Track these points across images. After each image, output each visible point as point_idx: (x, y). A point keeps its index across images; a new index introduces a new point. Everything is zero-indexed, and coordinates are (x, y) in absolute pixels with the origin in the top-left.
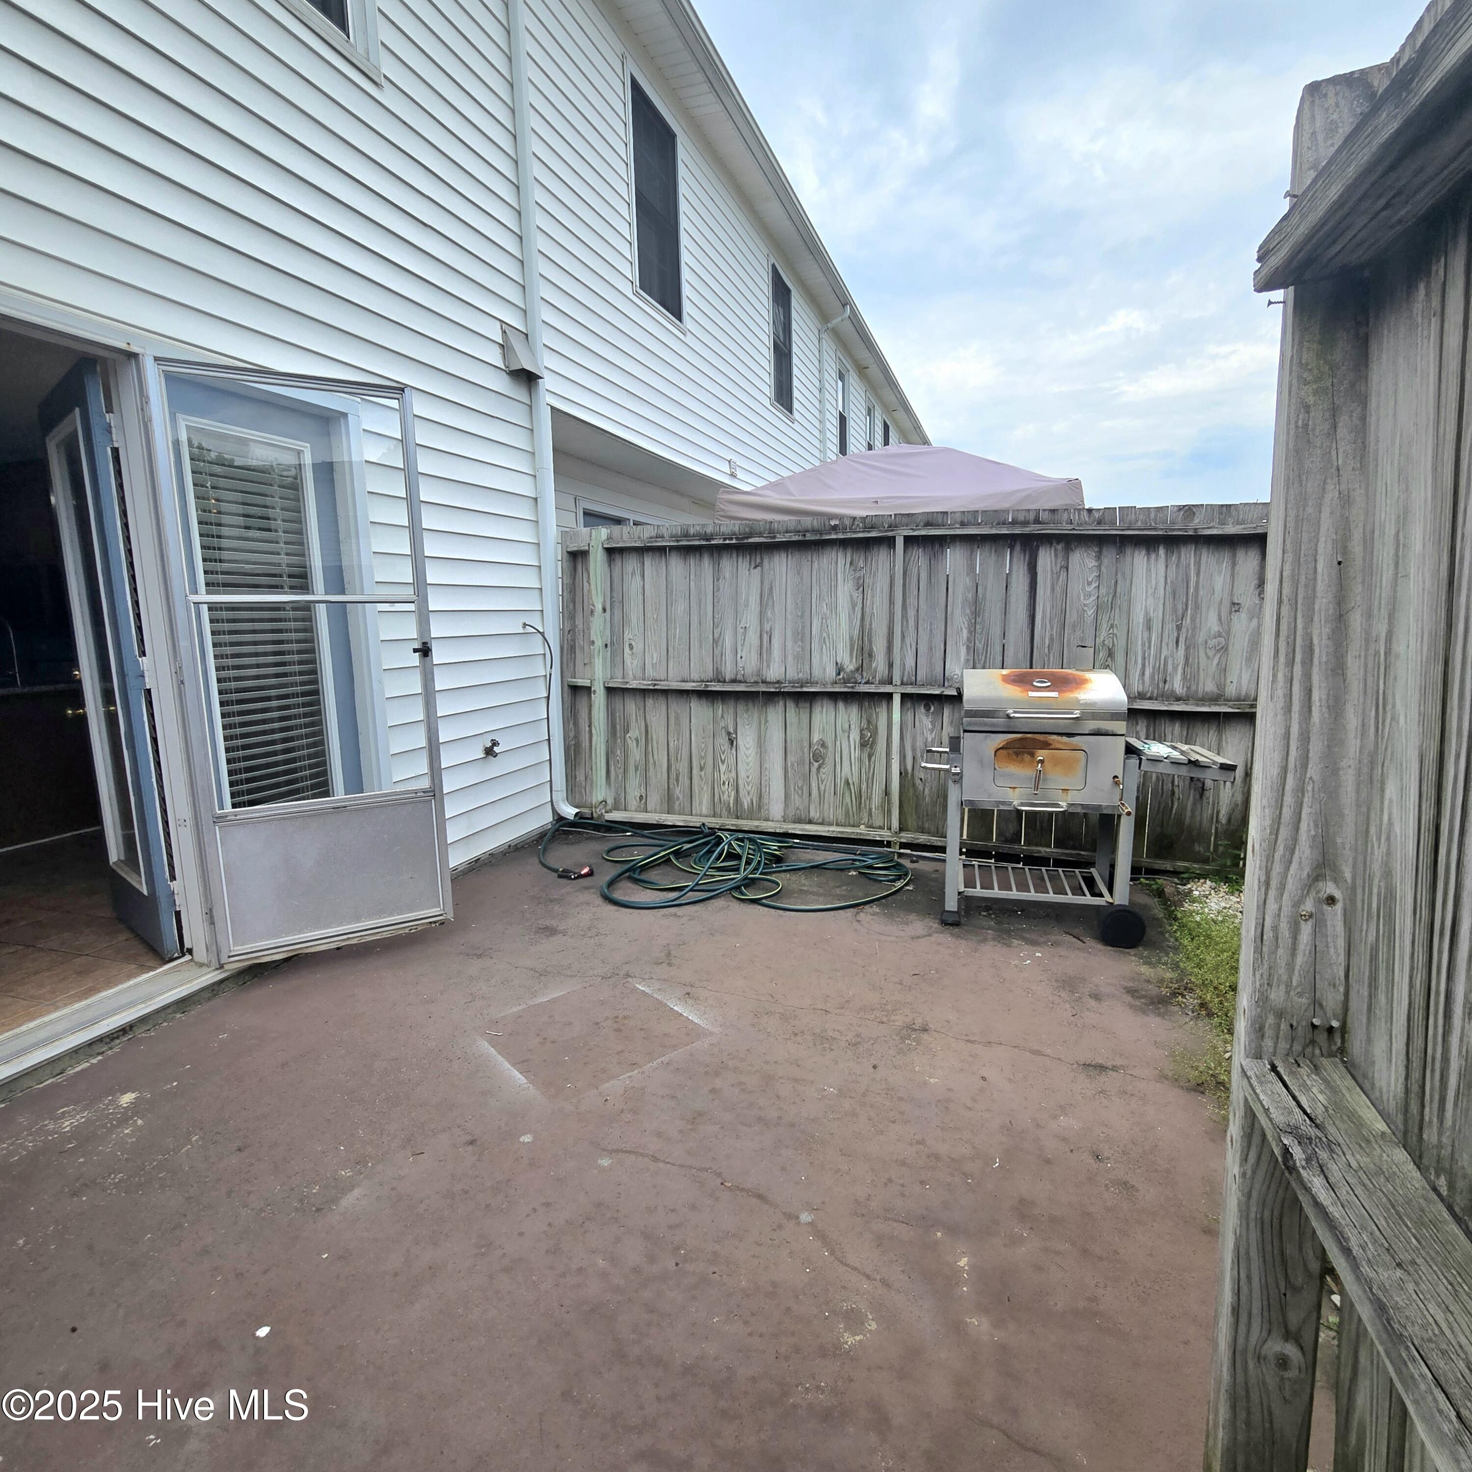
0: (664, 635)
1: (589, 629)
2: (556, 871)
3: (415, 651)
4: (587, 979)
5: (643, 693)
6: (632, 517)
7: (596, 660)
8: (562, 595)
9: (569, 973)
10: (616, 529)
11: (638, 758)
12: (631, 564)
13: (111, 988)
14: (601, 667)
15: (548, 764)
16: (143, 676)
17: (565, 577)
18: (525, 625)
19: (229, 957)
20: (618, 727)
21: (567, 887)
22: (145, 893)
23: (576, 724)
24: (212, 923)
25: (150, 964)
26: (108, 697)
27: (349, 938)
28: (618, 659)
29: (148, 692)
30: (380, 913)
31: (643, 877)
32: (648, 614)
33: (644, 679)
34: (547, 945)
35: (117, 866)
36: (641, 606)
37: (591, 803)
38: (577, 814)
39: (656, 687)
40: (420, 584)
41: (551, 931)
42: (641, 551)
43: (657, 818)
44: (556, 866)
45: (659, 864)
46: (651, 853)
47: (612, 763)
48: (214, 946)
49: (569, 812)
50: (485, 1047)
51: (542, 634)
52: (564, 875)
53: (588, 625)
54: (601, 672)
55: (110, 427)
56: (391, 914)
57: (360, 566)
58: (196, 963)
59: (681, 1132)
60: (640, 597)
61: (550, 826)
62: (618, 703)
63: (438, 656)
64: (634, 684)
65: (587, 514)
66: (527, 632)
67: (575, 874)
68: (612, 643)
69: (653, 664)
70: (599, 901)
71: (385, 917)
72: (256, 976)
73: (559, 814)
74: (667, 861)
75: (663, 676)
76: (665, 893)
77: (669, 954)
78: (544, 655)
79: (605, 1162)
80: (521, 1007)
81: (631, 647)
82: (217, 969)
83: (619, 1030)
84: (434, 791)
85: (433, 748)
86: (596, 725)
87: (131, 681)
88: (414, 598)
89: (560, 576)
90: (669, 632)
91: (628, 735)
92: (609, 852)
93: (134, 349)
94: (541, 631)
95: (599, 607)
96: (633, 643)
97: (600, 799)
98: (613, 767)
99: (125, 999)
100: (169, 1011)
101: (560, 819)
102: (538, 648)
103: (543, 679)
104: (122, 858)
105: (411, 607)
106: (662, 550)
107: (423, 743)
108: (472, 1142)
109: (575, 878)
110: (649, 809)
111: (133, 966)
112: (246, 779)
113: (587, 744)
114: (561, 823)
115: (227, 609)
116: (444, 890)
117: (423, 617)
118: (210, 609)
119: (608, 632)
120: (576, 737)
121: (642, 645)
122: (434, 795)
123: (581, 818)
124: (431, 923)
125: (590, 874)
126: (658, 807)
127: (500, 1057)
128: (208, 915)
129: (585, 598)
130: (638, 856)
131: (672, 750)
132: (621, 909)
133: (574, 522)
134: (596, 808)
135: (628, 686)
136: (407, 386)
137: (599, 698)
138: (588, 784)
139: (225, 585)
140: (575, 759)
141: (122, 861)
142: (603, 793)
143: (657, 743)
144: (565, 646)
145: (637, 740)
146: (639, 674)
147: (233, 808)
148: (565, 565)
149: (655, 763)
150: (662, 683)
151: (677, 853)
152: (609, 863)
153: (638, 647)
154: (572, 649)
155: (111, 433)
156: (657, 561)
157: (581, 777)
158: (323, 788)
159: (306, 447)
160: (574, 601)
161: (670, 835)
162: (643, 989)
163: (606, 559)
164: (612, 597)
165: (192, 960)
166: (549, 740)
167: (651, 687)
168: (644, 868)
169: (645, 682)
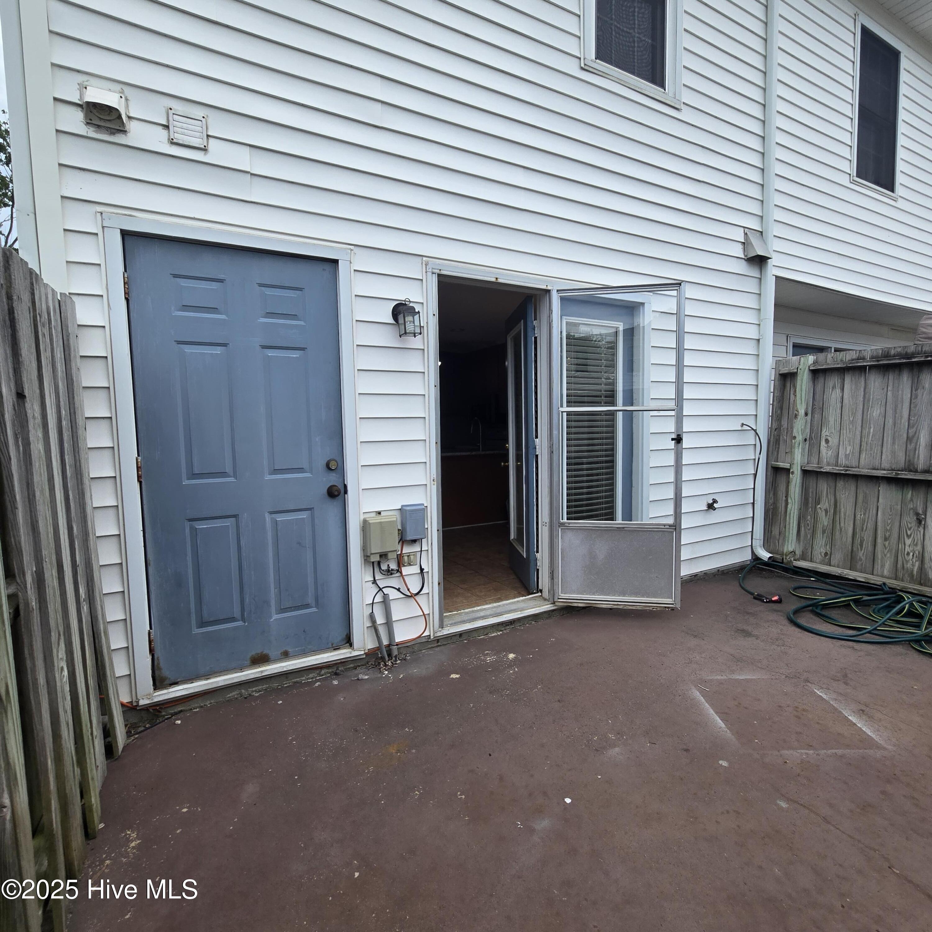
0: (858, 433)
1: (792, 428)
2: (752, 594)
3: (673, 439)
4: (774, 674)
5: (835, 476)
6: (834, 345)
7: (796, 450)
8: (773, 404)
9: (759, 665)
10: (821, 356)
11: (826, 524)
12: (833, 381)
13: (508, 600)
14: (800, 456)
15: (751, 520)
16: (536, 448)
17: (776, 392)
18: (743, 425)
19: (559, 599)
20: (810, 499)
21: (759, 607)
22: (525, 557)
23: (775, 494)
24: (553, 579)
25: (523, 593)
26: (519, 458)
27: (618, 605)
28: (815, 450)
29: (537, 456)
30: (636, 594)
31: (825, 613)
32: (845, 418)
33: (836, 466)
34: (744, 642)
35: (514, 541)
36: (839, 411)
37: (783, 552)
38: (770, 558)
39: (847, 472)
40: (679, 399)
41: (747, 634)
42: (842, 371)
43: (839, 572)
44: (752, 591)
45: (839, 607)
46: (832, 597)
47: (802, 525)
48: (552, 591)
49: (765, 555)
50: (697, 694)
51: (755, 431)
52: (759, 598)
53: (792, 425)
54: (799, 459)
55: (535, 327)
56: (643, 596)
57: (643, 389)
58: (543, 598)
59: (851, 811)
60: (839, 405)
61: (749, 563)
62: (812, 482)
63: (686, 443)
64: (827, 469)
65: (795, 346)
66: (743, 429)
67: (767, 599)
68: (811, 438)
69: (846, 455)
70: (786, 622)
71: (639, 597)
72: (568, 613)
73: (756, 556)
74: (847, 606)
75: (854, 463)
76: (844, 629)
77: (846, 676)
78: (755, 445)
79: (784, 805)
80: (722, 678)
81: (827, 441)
82: (552, 604)
83: (798, 717)
84: (675, 526)
85: (678, 500)
86: (792, 496)
87: (531, 450)
88: (675, 407)
89: (772, 391)
90: (864, 431)
91: (819, 506)
92: (795, 589)
93: (549, 288)
94: (755, 428)
95: (802, 412)
96: (829, 439)
97: (791, 549)
98: (803, 529)
99: (513, 607)
100: (530, 619)
101: (756, 558)
102: (750, 439)
103: (752, 462)
104: (516, 538)
105: (673, 413)
106: (862, 369)
107: (672, 495)
108: (687, 750)
109: (767, 602)
110: (832, 563)
111: (516, 592)
112: (574, 505)
113: (783, 509)
114: (758, 562)
115: (575, 415)
116: (676, 588)
117: (679, 419)
118: (567, 415)
119: (808, 430)
120: (775, 504)
121: (837, 440)
122: (675, 529)
123: (773, 561)
124: (666, 607)
125: (779, 601)
126: (841, 563)
127: (707, 704)
128: (551, 574)
129: (791, 406)
130: (820, 596)
131: (858, 522)
132: (803, 632)
133: (786, 353)
134: (786, 555)
135: (822, 470)
136: (683, 281)
137: (796, 478)
138: (781, 538)
139: (575, 402)
140: (772, 519)
141: (515, 539)
142: (793, 546)
143: (845, 515)
144: (772, 439)
145: (826, 511)
146: (833, 461)
147: (567, 519)
148: (777, 382)
149: (841, 529)
150: (854, 469)
151: (856, 601)
152: (795, 597)
153: (833, 441)
154: (777, 442)
155: (535, 330)
156: (857, 377)
157: (776, 532)
158: (611, 516)
159: (620, 325)
160: (781, 408)
161: (851, 587)
162: (820, 694)
163: (810, 377)
164: (813, 405)
165: (541, 596)
166: (753, 504)
167: (843, 472)
168: (825, 607)
169: (837, 468)
